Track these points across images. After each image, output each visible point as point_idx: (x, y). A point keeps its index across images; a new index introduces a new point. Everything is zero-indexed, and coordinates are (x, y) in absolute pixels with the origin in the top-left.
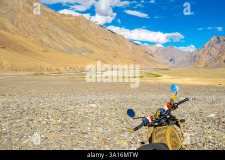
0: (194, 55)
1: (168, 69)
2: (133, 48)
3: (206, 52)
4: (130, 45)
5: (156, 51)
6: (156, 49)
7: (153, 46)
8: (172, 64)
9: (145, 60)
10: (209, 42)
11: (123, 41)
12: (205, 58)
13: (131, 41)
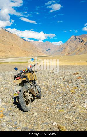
0: (61, 47)
1: (46, 57)
2: (24, 43)
3: (69, 45)
4: (22, 41)
5: (38, 45)
6: (38, 43)
7: (36, 42)
8: (49, 53)
9: (31, 50)
10: (70, 39)
11: (17, 38)
12: (68, 49)
13: (22, 38)
